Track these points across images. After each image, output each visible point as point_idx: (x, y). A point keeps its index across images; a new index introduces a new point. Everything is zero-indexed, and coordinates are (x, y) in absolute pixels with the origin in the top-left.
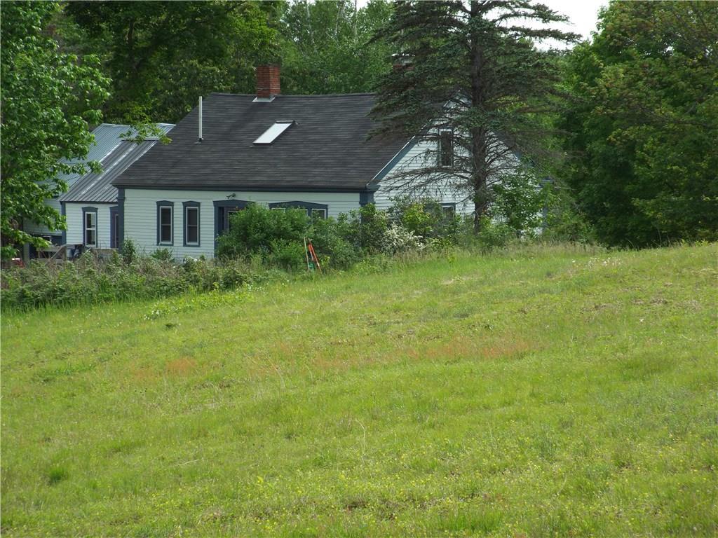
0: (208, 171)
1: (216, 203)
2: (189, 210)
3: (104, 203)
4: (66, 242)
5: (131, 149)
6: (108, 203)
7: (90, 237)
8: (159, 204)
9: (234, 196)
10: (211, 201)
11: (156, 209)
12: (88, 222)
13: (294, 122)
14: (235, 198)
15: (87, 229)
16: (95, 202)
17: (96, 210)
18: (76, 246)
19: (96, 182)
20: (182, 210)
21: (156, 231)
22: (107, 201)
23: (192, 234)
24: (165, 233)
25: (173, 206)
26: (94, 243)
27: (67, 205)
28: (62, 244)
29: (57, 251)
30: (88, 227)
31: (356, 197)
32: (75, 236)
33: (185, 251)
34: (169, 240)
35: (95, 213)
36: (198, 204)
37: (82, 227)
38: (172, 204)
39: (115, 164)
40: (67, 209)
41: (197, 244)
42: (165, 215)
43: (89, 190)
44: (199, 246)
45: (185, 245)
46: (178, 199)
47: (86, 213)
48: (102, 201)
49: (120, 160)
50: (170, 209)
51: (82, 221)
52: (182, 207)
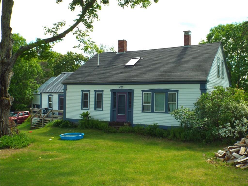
0: (106, 76)
1: (112, 91)
2: (97, 94)
3: (56, 93)
4: (41, 107)
5: (65, 76)
6: (57, 93)
7: (50, 105)
8: (83, 91)
9: (122, 87)
10: (110, 90)
11: (81, 93)
12: (50, 100)
13: (141, 58)
14: (122, 88)
15: (49, 102)
16: (53, 93)
17: (53, 96)
18: (45, 108)
19: (53, 86)
20: (94, 94)
21: (81, 103)
22: (57, 92)
23: (99, 105)
24: (85, 104)
25: (89, 92)
26: (51, 108)
27: (43, 94)
28: (40, 108)
29: (38, 111)
30: (50, 102)
31: (198, 86)
32: (45, 105)
33: (95, 112)
34: (87, 107)
35: (52, 97)
36: (102, 91)
37: (47, 102)
38: (89, 91)
39: (60, 80)
40: (42, 95)
41: (101, 109)
42: (85, 96)
43: (50, 89)
44: (102, 110)
45: (95, 110)
46: (92, 89)
47: (49, 97)
48: (55, 92)
49: (61, 79)
50: (88, 94)
51: (47, 100)
52: (94, 92)
